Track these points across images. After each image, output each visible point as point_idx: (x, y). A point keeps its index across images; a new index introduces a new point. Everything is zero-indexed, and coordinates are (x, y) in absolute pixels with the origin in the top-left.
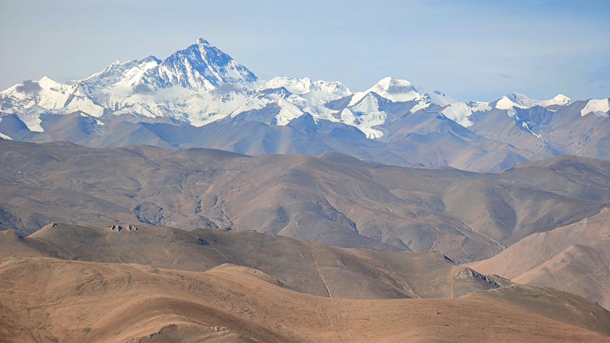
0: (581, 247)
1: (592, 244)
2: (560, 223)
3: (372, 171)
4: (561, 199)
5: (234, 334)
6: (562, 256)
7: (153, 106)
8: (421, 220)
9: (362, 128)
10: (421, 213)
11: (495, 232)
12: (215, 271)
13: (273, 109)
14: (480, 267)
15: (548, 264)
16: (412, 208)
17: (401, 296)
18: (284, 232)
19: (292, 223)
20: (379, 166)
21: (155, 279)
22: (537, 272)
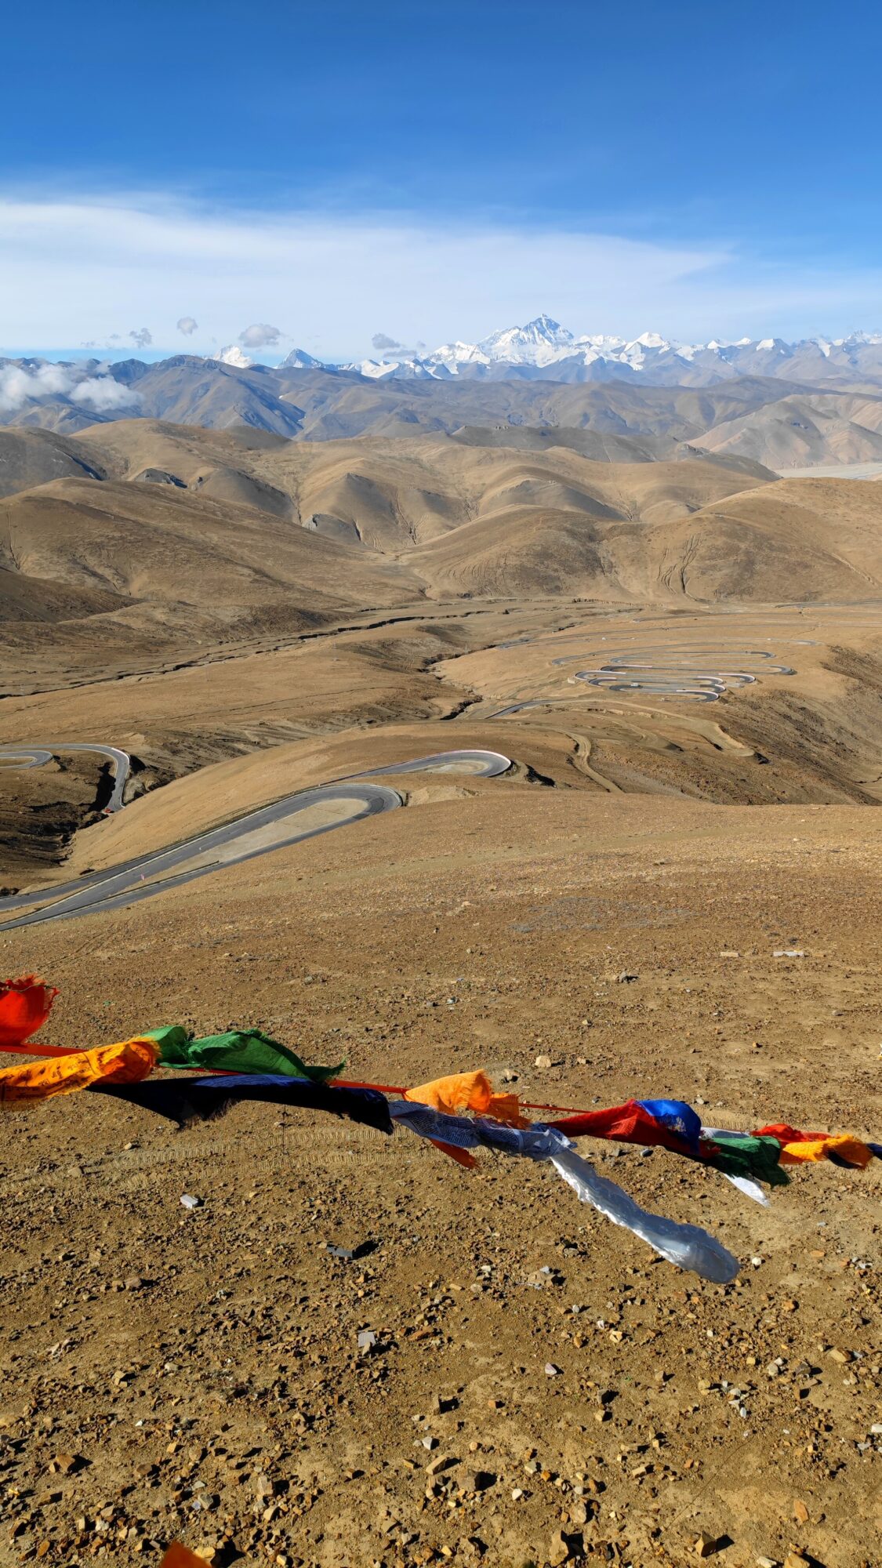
0: (750, 429)
1: (757, 427)
2: (740, 415)
3: (636, 390)
4: (741, 401)
5: (559, 485)
6: (739, 435)
7: (517, 356)
8: (661, 417)
9: (631, 364)
10: (662, 413)
11: (703, 422)
12: (550, 450)
13: (582, 355)
14: (693, 443)
15: (731, 440)
16: (657, 410)
17: (649, 461)
18: (587, 427)
19: (591, 422)
20: (639, 387)
21: (518, 456)
22: (725, 444)
